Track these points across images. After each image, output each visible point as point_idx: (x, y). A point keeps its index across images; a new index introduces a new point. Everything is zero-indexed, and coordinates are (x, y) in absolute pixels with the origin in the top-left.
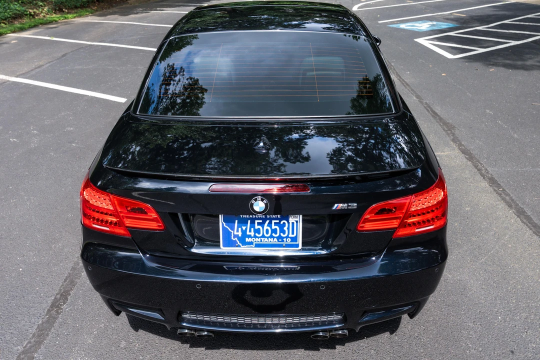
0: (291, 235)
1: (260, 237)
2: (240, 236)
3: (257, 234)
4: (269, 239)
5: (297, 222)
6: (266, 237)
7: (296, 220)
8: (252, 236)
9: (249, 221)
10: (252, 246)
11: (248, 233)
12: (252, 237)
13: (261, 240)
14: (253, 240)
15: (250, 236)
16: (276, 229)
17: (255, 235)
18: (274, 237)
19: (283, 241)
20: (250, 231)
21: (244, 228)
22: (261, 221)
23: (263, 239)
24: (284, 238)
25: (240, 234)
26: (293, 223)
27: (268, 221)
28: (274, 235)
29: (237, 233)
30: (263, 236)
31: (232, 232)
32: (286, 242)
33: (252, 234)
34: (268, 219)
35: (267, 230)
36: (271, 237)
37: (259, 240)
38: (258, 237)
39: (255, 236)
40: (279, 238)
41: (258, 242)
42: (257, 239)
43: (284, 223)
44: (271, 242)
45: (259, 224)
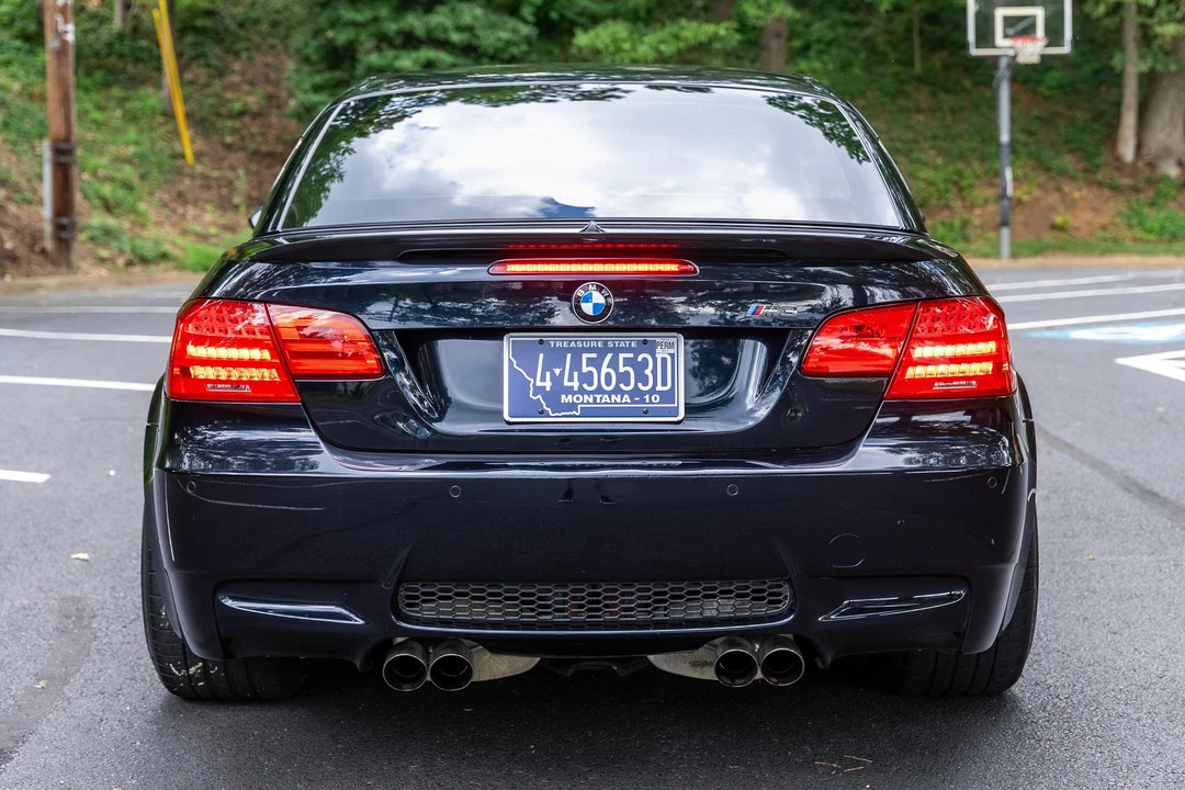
0: (659, 388)
1: (592, 392)
2: (548, 389)
3: (585, 386)
4: (613, 397)
5: (672, 355)
6: (605, 392)
7: (671, 351)
8: (576, 389)
9: (569, 356)
10: (574, 412)
11: (566, 383)
12: (574, 393)
13: (595, 399)
14: (578, 399)
15: (570, 391)
16: (627, 373)
17: (580, 387)
18: (623, 393)
19: (643, 401)
20: (571, 379)
21: (557, 371)
22: (594, 355)
23: (598, 396)
24: (645, 393)
25: (548, 385)
26: (664, 360)
27: (609, 356)
28: (622, 386)
29: (543, 384)
30: (600, 390)
31: (532, 380)
32: (651, 402)
33: (575, 384)
34: (610, 350)
35: (608, 376)
36: (617, 391)
37: (591, 400)
38: (589, 393)
39: (582, 391)
40: (635, 392)
41: (588, 403)
42: (586, 397)
43: (645, 359)
44: (616, 403)
45: (590, 362)
